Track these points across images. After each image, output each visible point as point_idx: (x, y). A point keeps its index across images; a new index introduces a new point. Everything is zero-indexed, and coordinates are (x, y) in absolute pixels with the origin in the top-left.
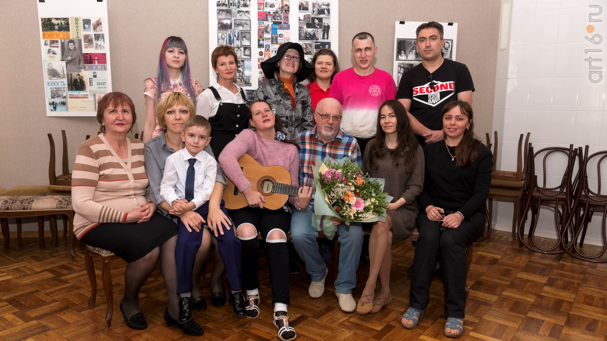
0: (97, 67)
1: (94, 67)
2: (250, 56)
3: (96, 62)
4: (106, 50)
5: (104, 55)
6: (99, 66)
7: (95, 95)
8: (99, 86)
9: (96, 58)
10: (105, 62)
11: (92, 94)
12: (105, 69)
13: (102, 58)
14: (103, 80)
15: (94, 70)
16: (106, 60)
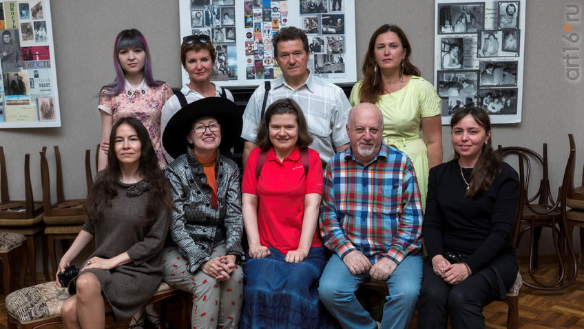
0: (38, 64)
1: (36, 65)
2: (235, 39)
3: (38, 58)
4: (50, 42)
5: (47, 48)
6: (42, 62)
7: (37, 100)
8: (42, 88)
9: (37, 53)
10: (49, 58)
11: (34, 99)
12: (49, 66)
13: (44, 52)
14: (46, 81)
15: (35, 68)
16: (49, 54)
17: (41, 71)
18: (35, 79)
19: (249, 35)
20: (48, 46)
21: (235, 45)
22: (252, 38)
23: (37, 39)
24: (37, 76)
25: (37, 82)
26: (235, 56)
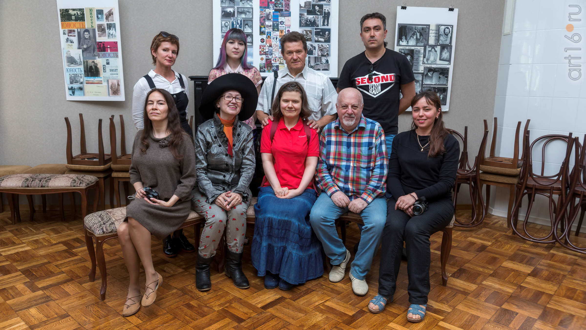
0: (109, 55)
1: (107, 55)
2: (252, 43)
3: (109, 50)
4: (118, 39)
5: (116, 43)
6: (112, 54)
7: (108, 81)
8: (111, 72)
9: (109, 46)
10: (117, 50)
11: (106, 80)
12: (117, 56)
13: (114, 46)
14: (115, 67)
15: (107, 57)
16: (117, 48)
17: (111, 60)
18: (106, 65)
19: (262, 40)
20: (117, 42)
21: (252, 47)
22: (265, 43)
23: (109, 36)
24: (108, 63)
25: (108, 68)
26: (252, 55)
